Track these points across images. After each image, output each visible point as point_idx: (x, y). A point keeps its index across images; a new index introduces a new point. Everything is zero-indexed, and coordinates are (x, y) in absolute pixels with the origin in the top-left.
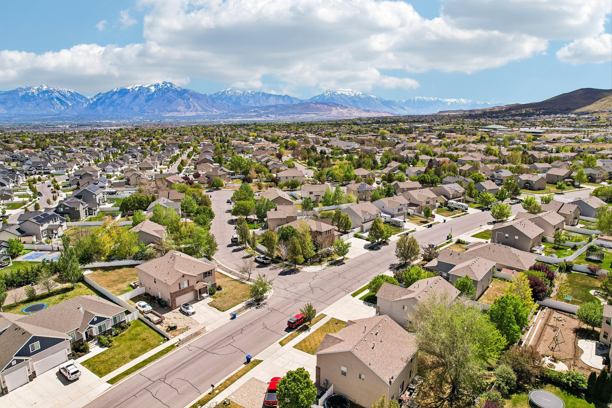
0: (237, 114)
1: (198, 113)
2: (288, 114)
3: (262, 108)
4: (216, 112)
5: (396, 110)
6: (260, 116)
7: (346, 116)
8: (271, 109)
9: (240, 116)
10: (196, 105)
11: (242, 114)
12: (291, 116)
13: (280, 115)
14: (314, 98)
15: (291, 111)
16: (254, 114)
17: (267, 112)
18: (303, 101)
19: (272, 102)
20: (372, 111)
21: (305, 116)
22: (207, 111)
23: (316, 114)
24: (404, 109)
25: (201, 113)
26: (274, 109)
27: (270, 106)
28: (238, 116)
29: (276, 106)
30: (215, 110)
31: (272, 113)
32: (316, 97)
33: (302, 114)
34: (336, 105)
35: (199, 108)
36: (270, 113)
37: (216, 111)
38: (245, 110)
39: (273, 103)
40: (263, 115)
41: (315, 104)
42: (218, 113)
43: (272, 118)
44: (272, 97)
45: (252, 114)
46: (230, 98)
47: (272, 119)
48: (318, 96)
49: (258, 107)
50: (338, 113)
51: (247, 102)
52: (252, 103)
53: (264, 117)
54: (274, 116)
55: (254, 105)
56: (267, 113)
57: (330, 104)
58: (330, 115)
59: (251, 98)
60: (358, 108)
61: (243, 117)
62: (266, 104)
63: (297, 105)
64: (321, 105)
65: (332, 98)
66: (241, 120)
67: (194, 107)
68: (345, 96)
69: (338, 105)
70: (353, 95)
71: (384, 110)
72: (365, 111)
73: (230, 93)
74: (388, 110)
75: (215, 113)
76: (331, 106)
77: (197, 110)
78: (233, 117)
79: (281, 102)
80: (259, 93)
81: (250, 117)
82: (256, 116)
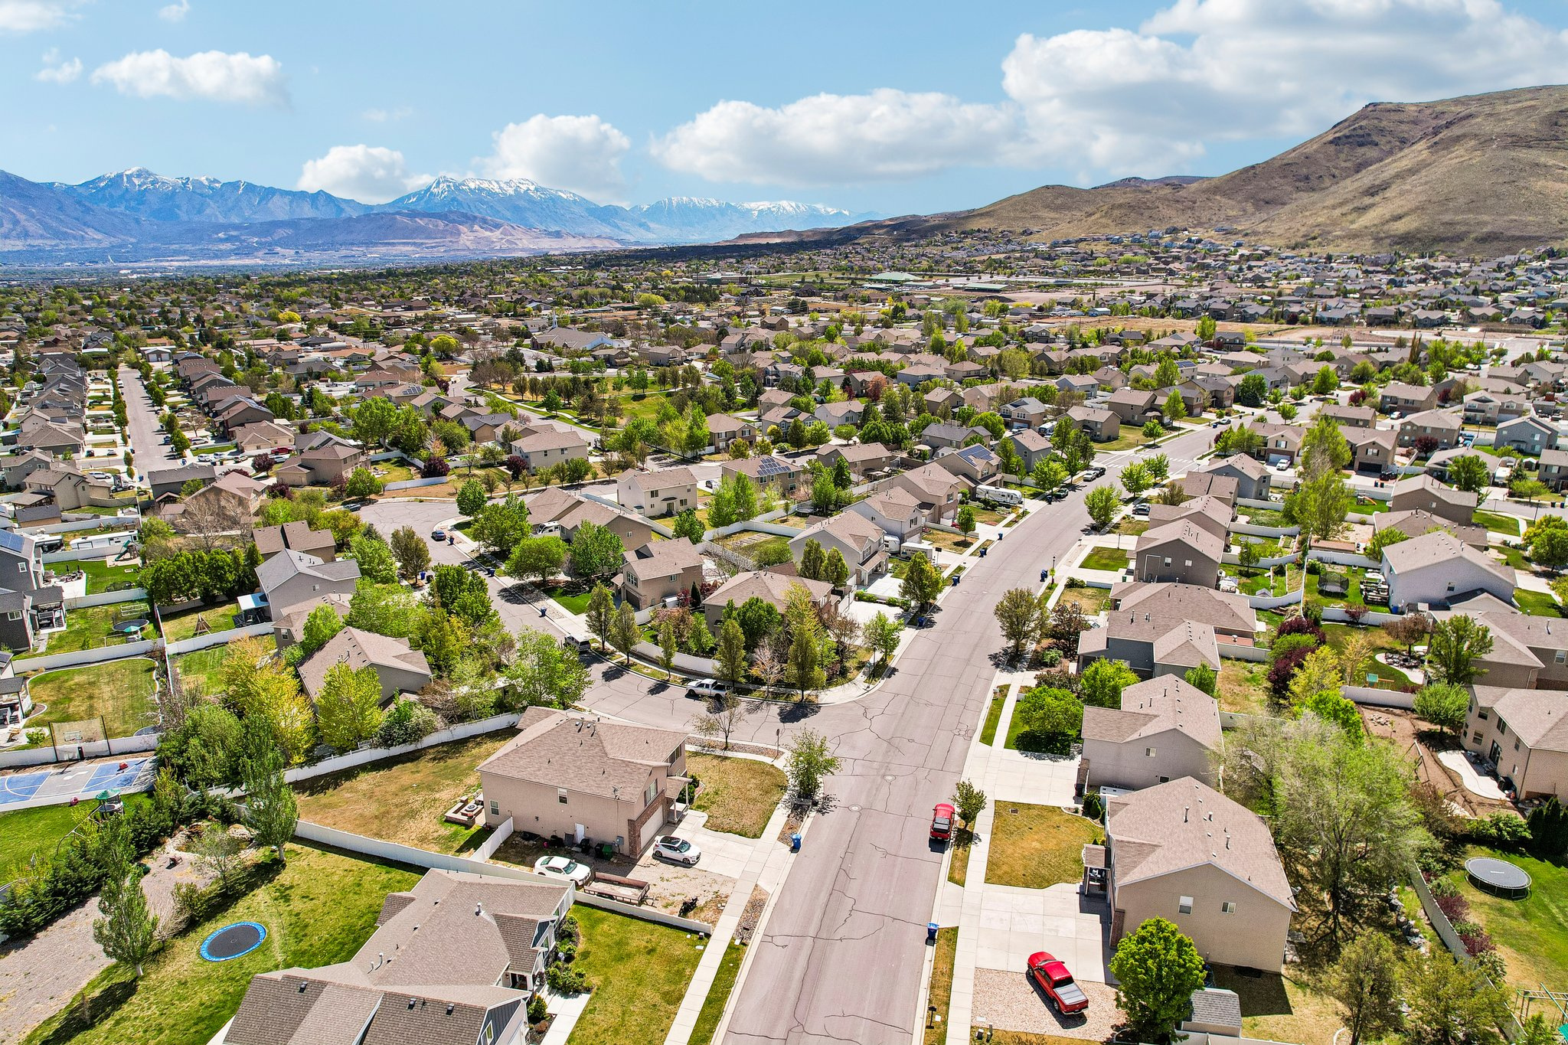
0: (174, 247)
1: (29, 241)
2: (333, 245)
3: (251, 229)
4: (95, 239)
5: (627, 232)
6: (248, 251)
7: (501, 250)
8: (282, 233)
9: (184, 253)
10: (21, 217)
11: (189, 247)
12: (343, 252)
13: (309, 248)
14: (402, 199)
15: (340, 238)
16: (228, 246)
17: (269, 239)
18: (371, 207)
19: (279, 210)
20: (568, 234)
21: (383, 249)
22: (65, 236)
23: (414, 244)
24: (648, 229)
25: (47, 244)
26: (290, 232)
27: (277, 224)
28: (176, 253)
29: (293, 224)
30: (92, 233)
31: (285, 243)
32: (409, 197)
33: (375, 244)
34: (469, 219)
35: (33, 227)
36: (279, 243)
37: (99, 236)
38: (199, 234)
39: (282, 216)
40: (257, 249)
41: (407, 215)
42: (106, 244)
43: (286, 259)
44: (276, 198)
45: (222, 247)
46: (141, 196)
47: (287, 261)
48: (414, 195)
49: (236, 227)
50: (477, 241)
51: (200, 212)
52: (214, 213)
53: (260, 254)
54: (293, 252)
55: (222, 220)
56: (270, 244)
57: (452, 217)
58: (455, 246)
59: (211, 197)
60: (530, 228)
61: (194, 256)
62: (260, 218)
63: (358, 220)
64: (426, 220)
65: (454, 199)
66: (187, 264)
67: (16, 222)
68: (490, 193)
69: (475, 218)
70: (511, 191)
71: (597, 232)
72: (550, 234)
73: (137, 181)
74: (607, 230)
75: (94, 245)
76: (454, 221)
77: (26, 235)
78: (159, 255)
79: (307, 211)
80: (235, 185)
81: (216, 257)
82: (237, 253)
